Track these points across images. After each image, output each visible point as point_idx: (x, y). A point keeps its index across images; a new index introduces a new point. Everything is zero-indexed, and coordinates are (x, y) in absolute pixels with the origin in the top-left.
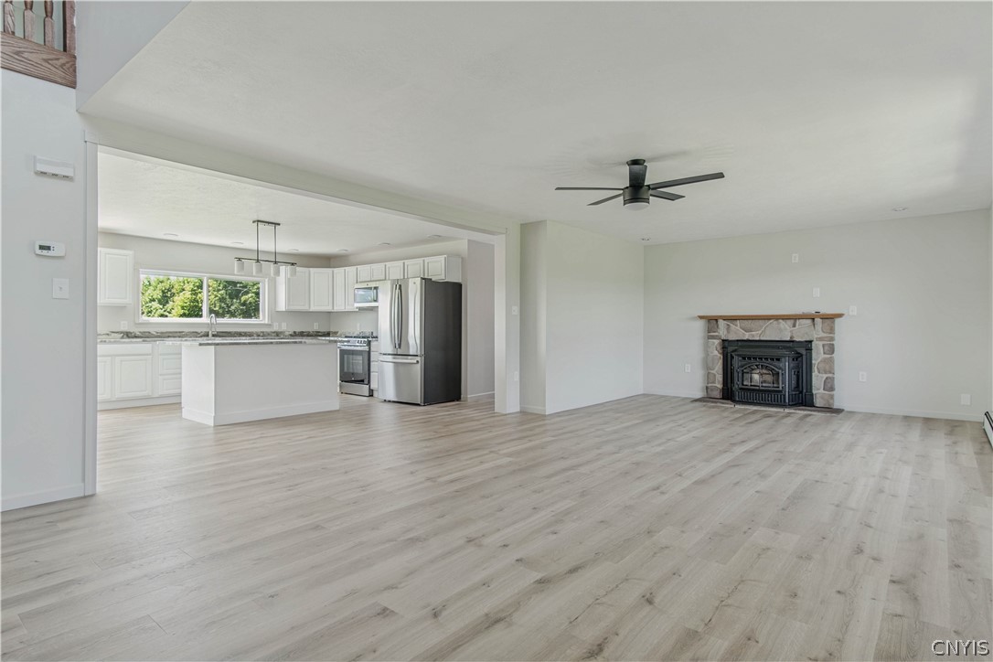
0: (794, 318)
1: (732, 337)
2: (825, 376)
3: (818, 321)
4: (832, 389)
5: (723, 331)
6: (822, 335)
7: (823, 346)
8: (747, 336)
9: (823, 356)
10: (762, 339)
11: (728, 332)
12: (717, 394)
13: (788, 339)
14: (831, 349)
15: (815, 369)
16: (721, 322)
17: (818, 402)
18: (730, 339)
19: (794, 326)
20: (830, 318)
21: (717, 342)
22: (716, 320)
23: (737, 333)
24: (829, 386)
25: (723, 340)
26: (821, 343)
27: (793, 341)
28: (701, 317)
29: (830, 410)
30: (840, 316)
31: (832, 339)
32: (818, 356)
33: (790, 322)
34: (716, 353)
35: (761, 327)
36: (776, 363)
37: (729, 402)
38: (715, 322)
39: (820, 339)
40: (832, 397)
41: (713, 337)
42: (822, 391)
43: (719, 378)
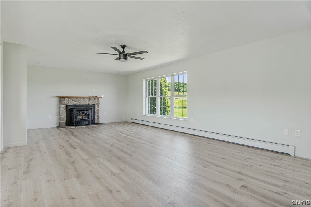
0: (89, 98)
1: (70, 104)
2: (97, 114)
3: (96, 99)
4: (99, 118)
5: (66, 102)
6: (97, 103)
7: (97, 106)
8: (75, 103)
9: (97, 109)
10: (80, 104)
11: (68, 102)
12: (64, 124)
13: (88, 104)
14: (98, 107)
15: (95, 113)
16: (66, 99)
17: (96, 122)
18: (69, 105)
19: (89, 100)
20: (98, 98)
21: (64, 106)
22: (64, 98)
23: (71, 102)
24: (98, 117)
25: (67, 105)
26: (96, 105)
27: (90, 105)
28: (57, 97)
29: (99, 124)
30: (101, 97)
31: (99, 104)
32: (96, 109)
33: (88, 99)
34: (63, 110)
35: (80, 100)
36: (88, 112)
37: (69, 126)
38: (63, 99)
39: (96, 104)
40: (99, 120)
41: (63, 104)
42: (97, 119)
43: (65, 118)
